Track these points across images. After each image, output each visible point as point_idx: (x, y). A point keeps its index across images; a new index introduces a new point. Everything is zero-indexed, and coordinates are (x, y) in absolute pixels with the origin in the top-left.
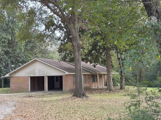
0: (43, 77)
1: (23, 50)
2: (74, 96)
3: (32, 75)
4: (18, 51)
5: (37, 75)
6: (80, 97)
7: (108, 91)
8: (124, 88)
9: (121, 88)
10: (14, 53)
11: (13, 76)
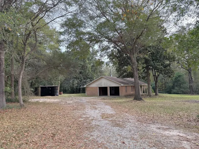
0: (107, 87)
1: (90, 71)
2: (134, 99)
3: (100, 86)
4: (87, 71)
5: (103, 86)
6: (139, 100)
7: (149, 96)
8: (158, 95)
9: (156, 95)
10: (85, 73)
11: (89, 86)
